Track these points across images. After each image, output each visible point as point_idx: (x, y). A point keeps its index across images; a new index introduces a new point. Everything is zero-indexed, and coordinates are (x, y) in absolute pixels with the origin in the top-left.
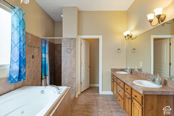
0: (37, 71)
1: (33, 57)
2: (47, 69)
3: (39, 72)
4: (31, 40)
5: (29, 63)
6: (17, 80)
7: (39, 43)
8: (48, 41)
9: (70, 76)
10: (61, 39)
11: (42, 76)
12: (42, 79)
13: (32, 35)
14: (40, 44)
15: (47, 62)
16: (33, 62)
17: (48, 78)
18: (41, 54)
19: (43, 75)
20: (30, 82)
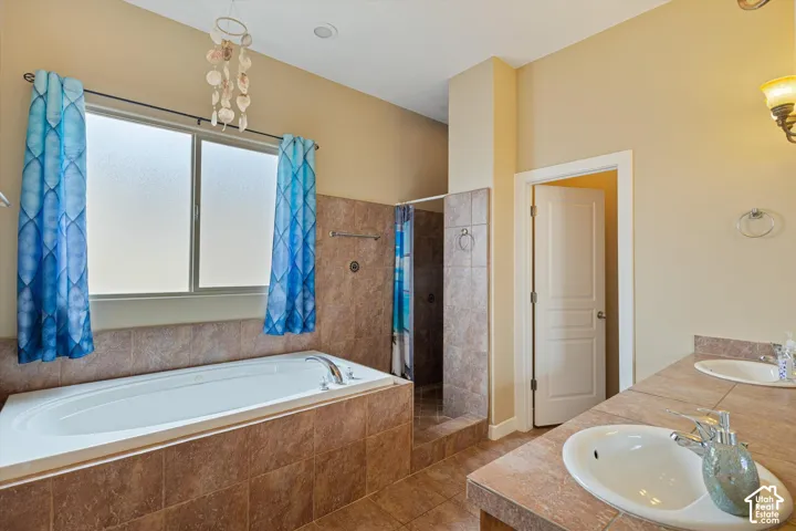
0: (375, 313)
1: (355, 267)
2: (405, 307)
3: (381, 317)
4: (346, 215)
5: (339, 286)
6: (279, 328)
7: (384, 223)
8: (412, 211)
9: (468, 342)
10: (442, 199)
11: (393, 331)
12: (393, 339)
13: (352, 203)
14: (389, 224)
15: (408, 284)
16: (354, 282)
17: (408, 338)
18: (392, 258)
19: (396, 330)
20: (343, 343)
